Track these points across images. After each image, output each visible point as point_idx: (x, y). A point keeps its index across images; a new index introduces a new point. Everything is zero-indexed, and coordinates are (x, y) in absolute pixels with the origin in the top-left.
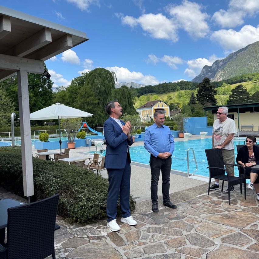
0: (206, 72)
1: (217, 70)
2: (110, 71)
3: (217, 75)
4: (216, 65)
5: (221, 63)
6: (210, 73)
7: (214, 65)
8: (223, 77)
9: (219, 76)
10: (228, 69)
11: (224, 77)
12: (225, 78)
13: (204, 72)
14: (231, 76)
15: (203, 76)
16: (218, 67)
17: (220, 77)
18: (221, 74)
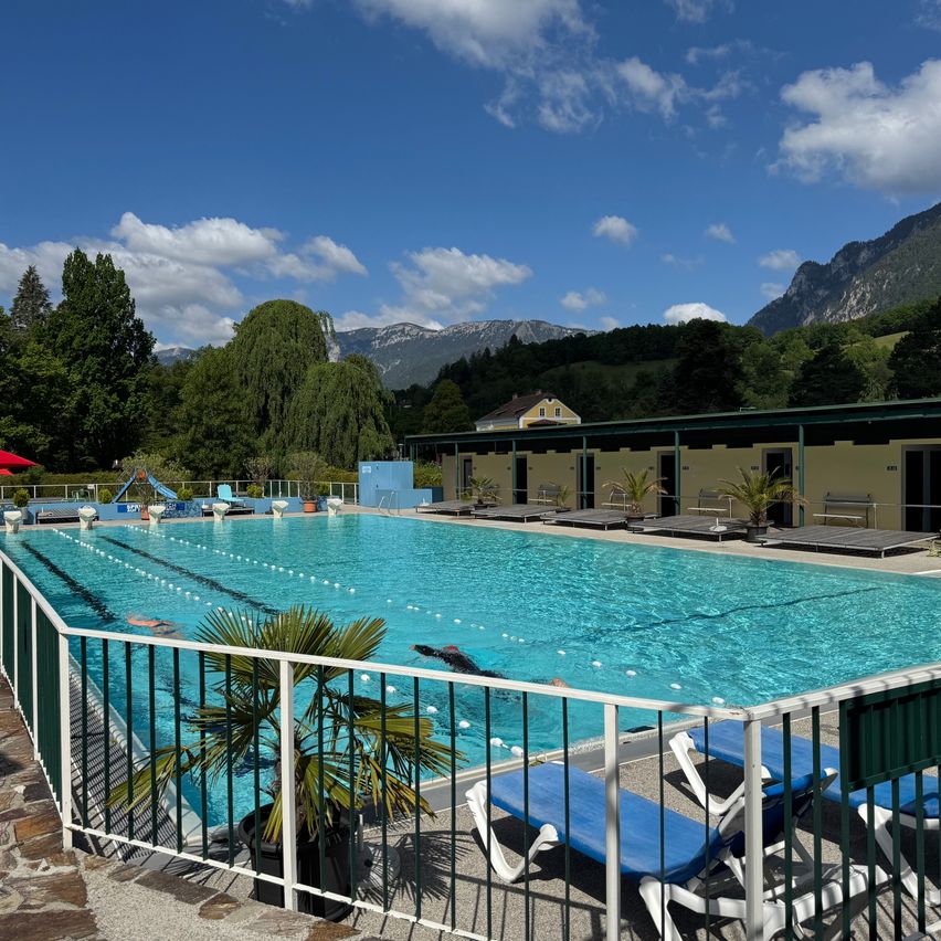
0: (809, 286)
1: (850, 279)
2: (314, 311)
3: (849, 297)
4: (846, 259)
5: (864, 255)
6: (826, 289)
7: (839, 259)
8: (870, 304)
9: (854, 303)
10: (892, 275)
11: (875, 306)
12: (878, 309)
13: (800, 287)
14: (899, 300)
15: (795, 298)
16: (854, 269)
17: (858, 303)
18: (863, 295)
